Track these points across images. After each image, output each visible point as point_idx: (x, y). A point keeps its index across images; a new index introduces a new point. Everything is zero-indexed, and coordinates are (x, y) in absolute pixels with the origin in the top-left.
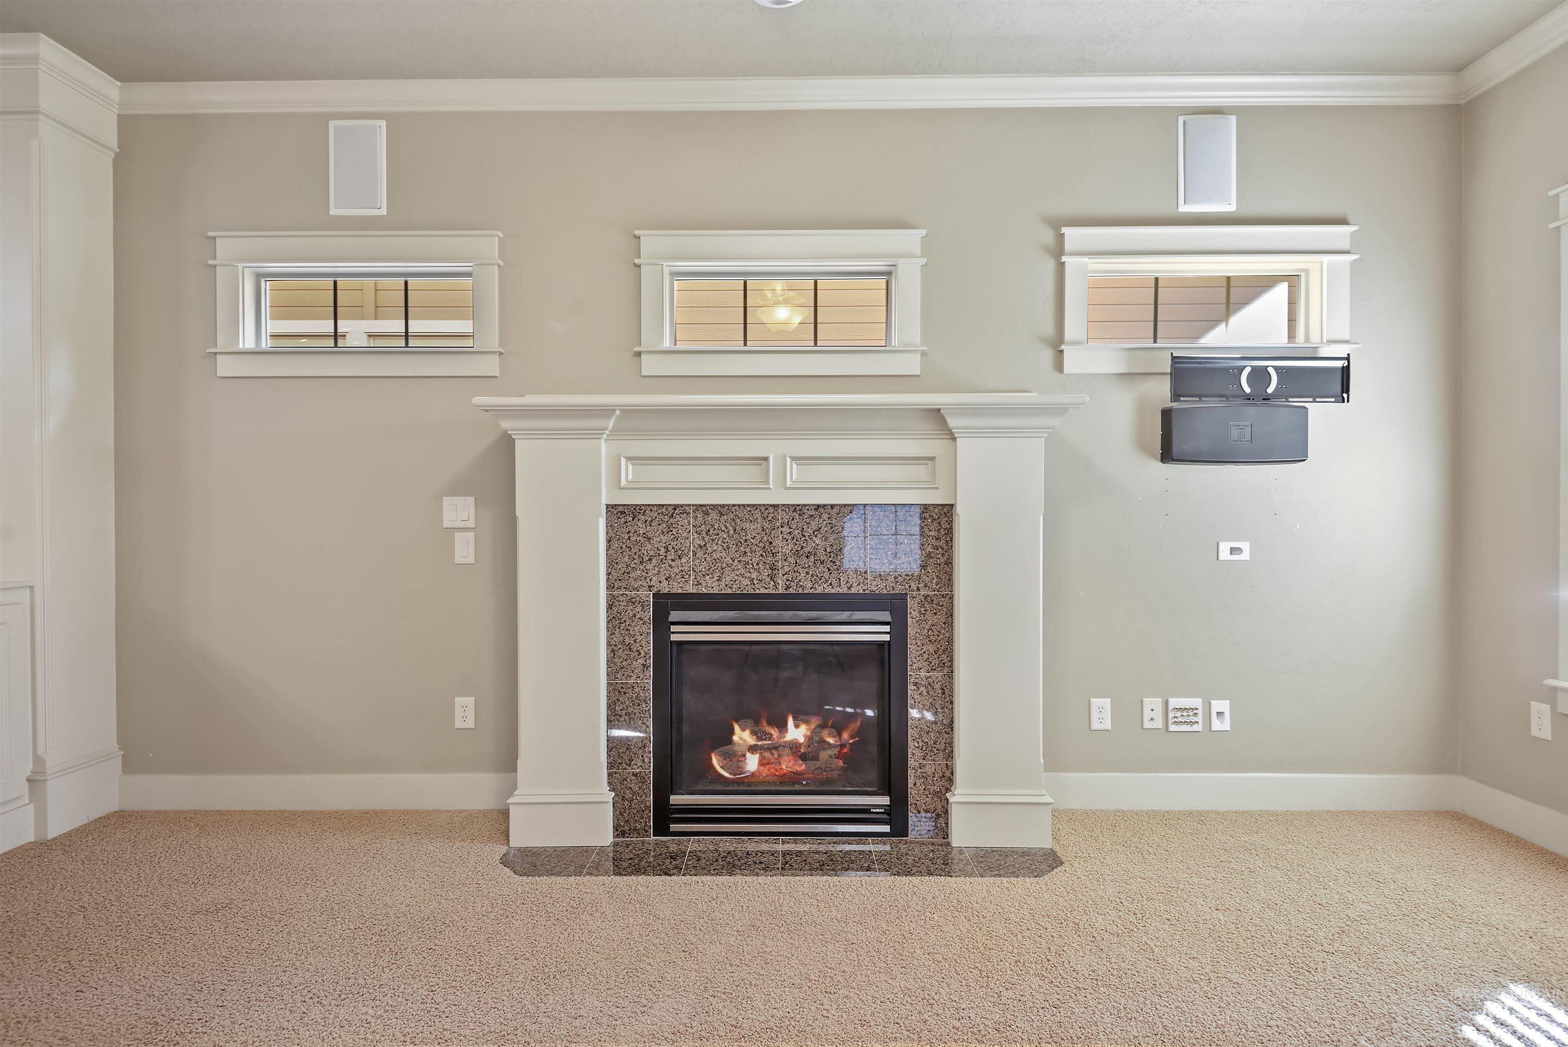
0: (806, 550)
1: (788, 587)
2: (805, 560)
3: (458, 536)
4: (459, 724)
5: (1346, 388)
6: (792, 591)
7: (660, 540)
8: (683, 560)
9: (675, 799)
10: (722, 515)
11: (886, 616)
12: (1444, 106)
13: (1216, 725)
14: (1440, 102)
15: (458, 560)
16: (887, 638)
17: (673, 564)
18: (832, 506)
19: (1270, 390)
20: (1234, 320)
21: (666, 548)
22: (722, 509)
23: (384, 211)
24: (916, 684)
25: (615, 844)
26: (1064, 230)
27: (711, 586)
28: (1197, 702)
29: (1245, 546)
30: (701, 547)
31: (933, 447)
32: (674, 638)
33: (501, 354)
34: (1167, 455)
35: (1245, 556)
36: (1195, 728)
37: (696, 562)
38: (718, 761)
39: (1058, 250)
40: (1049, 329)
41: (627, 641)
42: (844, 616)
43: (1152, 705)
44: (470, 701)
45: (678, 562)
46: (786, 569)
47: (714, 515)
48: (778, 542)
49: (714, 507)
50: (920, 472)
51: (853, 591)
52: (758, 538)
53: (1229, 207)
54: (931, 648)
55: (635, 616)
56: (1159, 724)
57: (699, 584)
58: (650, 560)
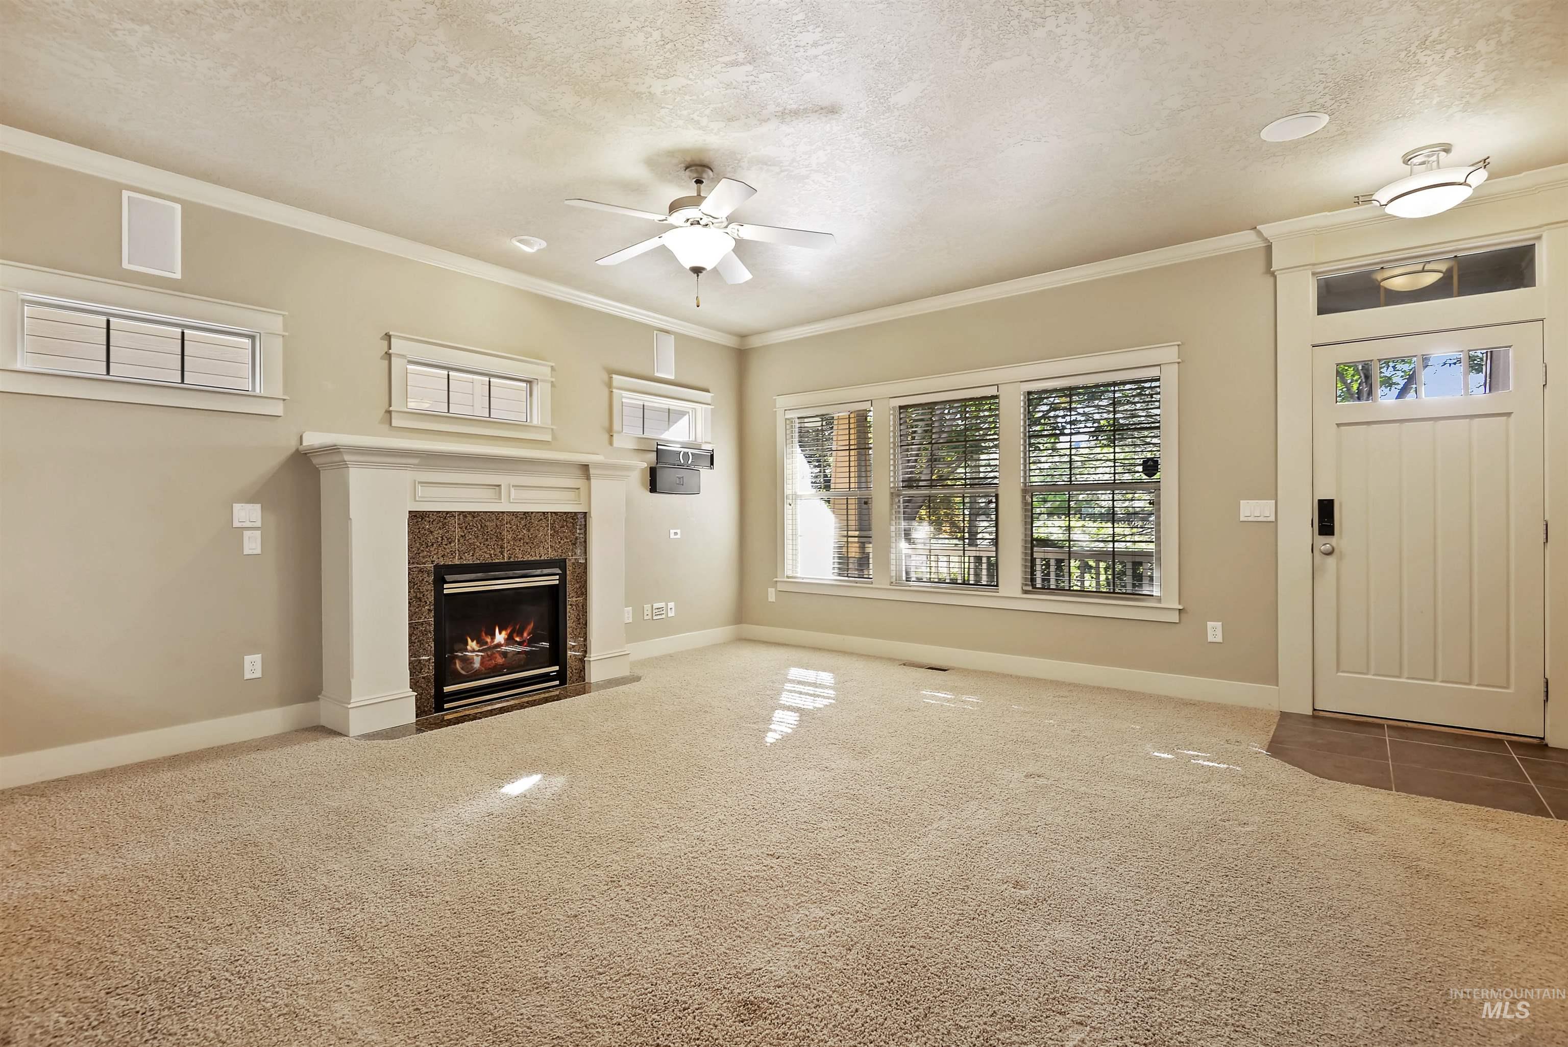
0: (519, 537)
1: (510, 558)
2: (519, 542)
3: (247, 534)
4: (248, 676)
5: (712, 463)
6: (512, 560)
7: (438, 533)
8: (452, 545)
9: (447, 689)
10: (474, 517)
11: (558, 571)
12: (733, 348)
13: (670, 615)
14: (732, 346)
15: (247, 551)
16: (557, 582)
17: (446, 547)
18: (532, 513)
19: (689, 462)
20: (671, 429)
21: (442, 537)
22: (473, 514)
23: (178, 276)
24: (571, 605)
25: (417, 721)
26: (614, 376)
27: (468, 559)
28: (662, 605)
29: (678, 531)
30: (462, 536)
31: (580, 483)
32: (445, 592)
33: (284, 400)
34: (653, 489)
35: (678, 536)
36: (663, 616)
37: (460, 546)
38: (460, 664)
39: (610, 385)
40: (607, 424)
41: (418, 596)
42: (538, 572)
43: (647, 607)
44: (257, 658)
45: (449, 546)
46: (509, 548)
47: (470, 518)
48: (505, 533)
49: (470, 513)
50: (572, 495)
51: (542, 558)
52: (494, 531)
53: (671, 377)
54: (578, 586)
55: (423, 580)
56: (650, 617)
57: (461, 558)
58: (432, 545)
